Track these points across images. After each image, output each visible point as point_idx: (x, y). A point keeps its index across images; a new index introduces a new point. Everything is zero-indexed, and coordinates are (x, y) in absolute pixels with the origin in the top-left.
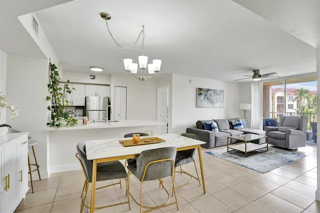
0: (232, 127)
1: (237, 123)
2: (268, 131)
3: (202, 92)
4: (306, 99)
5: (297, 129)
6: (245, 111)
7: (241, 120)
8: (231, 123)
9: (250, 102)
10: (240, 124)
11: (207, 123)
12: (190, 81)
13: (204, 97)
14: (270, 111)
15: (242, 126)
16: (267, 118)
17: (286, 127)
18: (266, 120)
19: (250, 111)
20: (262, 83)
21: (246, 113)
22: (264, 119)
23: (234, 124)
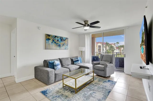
0: (73, 62)
1: (76, 60)
2: (94, 65)
3: (50, 38)
4: (108, 47)
5: (110, 63)
6: (81, 51)
7: (79, 58)
8: (73, 60)
9: (85, 46)
10: (78, 61)
11: (51, 62)
12: (38, 28)
13: (51, 41)
14: (96, 52)
15: (79, 62)
16: (94, 56)
17: (104, 62)
18: (93, 57)
19: (84, 52)
20: (91, 34)
21: (82, 53)
22: (92, 56)
23: (74, 61)
